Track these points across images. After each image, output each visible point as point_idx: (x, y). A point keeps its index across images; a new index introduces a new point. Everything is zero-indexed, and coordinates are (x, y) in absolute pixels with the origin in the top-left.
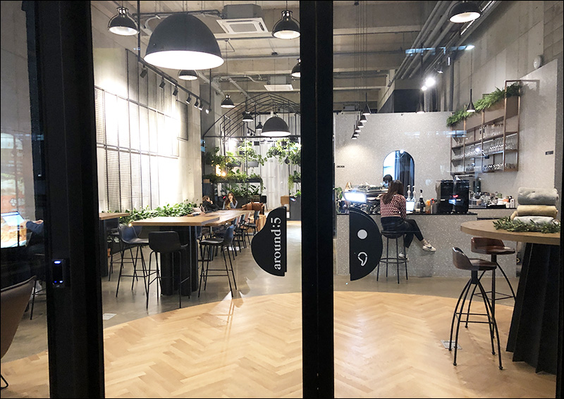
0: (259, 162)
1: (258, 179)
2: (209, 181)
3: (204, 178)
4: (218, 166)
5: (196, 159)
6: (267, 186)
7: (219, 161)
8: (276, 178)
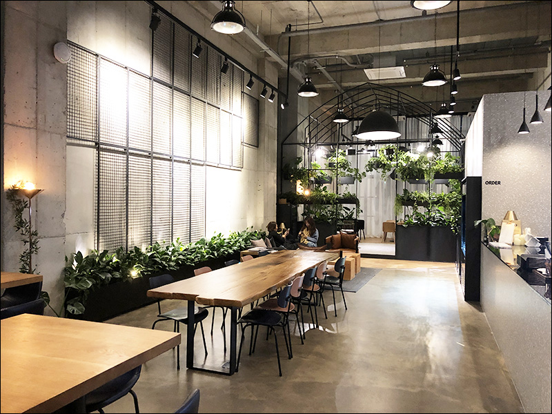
0: (355, 178)
1: (353, 200)
2: (286, 202)
3: (279, 197)
4: (299, 182)
5: (268, 172)
6: (366, 208)
7: (301, 175)
8: (378, 198)
